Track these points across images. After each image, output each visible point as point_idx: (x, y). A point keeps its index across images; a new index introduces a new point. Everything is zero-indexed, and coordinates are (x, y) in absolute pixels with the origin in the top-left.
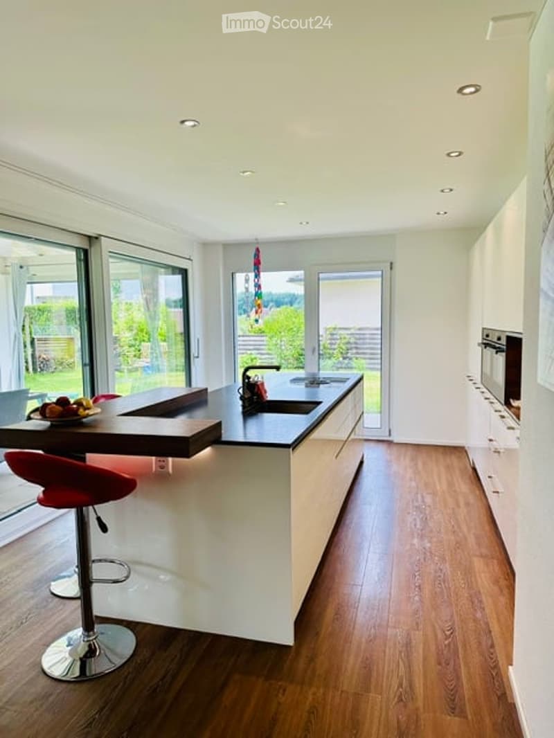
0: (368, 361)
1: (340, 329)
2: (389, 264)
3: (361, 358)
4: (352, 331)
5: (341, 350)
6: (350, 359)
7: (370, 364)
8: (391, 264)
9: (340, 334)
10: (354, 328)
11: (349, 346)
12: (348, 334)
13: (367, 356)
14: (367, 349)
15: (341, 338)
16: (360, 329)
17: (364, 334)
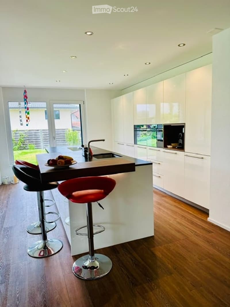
0: (35, 145)
1: (19, 131)
2: (83, 102)
3: (32, 144)
4: (26, 132)
5: (21, 141)
6: (26, 145)
7: (36, 146)
8: (84, 102)
9: (20, 133)
10: (26, 130)
11: (25, 139)
12: (24, 133)
13: (34, 143)
14: (33, 139)
15: (20, 136)
16: (29, 131)
17: (32, 133)
